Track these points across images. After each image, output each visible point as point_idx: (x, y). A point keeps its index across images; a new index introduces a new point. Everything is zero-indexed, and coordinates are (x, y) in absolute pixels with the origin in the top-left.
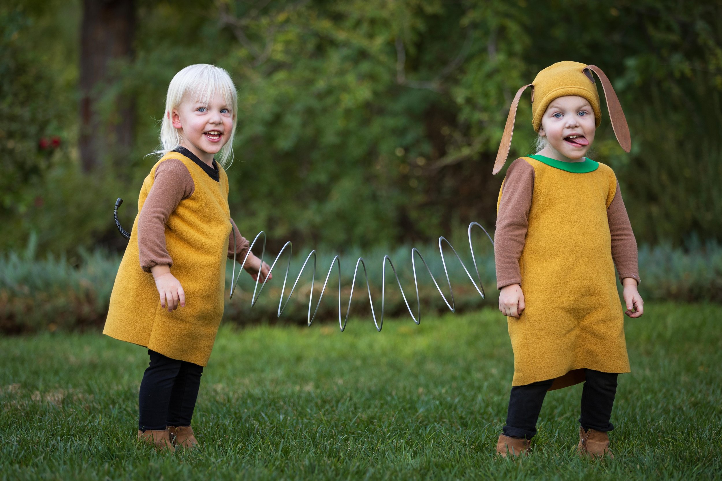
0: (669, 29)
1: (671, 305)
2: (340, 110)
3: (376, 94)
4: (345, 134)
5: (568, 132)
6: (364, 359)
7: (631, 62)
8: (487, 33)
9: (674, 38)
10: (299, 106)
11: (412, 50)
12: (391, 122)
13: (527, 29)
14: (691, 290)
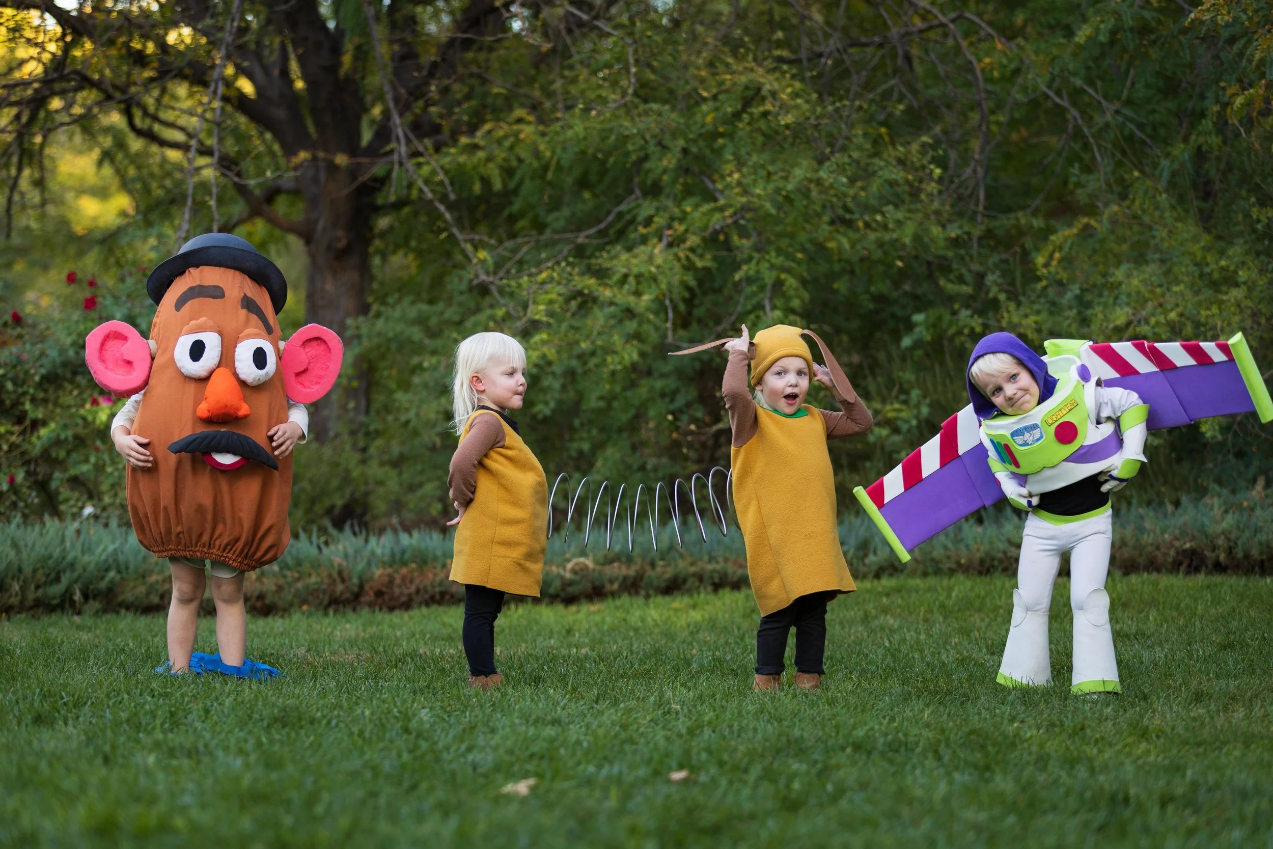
0: (961, 280)
1: (961, 577)
2: (605, 372)
3: (642, 354)
4: (610, 399)
5: (789, 391)
6: (636, 630)
7: (919, 318)
8: (762, 288)
9: (966, 289)
10: (557, 369)
11: (682, 307)
12: (659, 384)
13: (804, 282)
14: (982, 561)
